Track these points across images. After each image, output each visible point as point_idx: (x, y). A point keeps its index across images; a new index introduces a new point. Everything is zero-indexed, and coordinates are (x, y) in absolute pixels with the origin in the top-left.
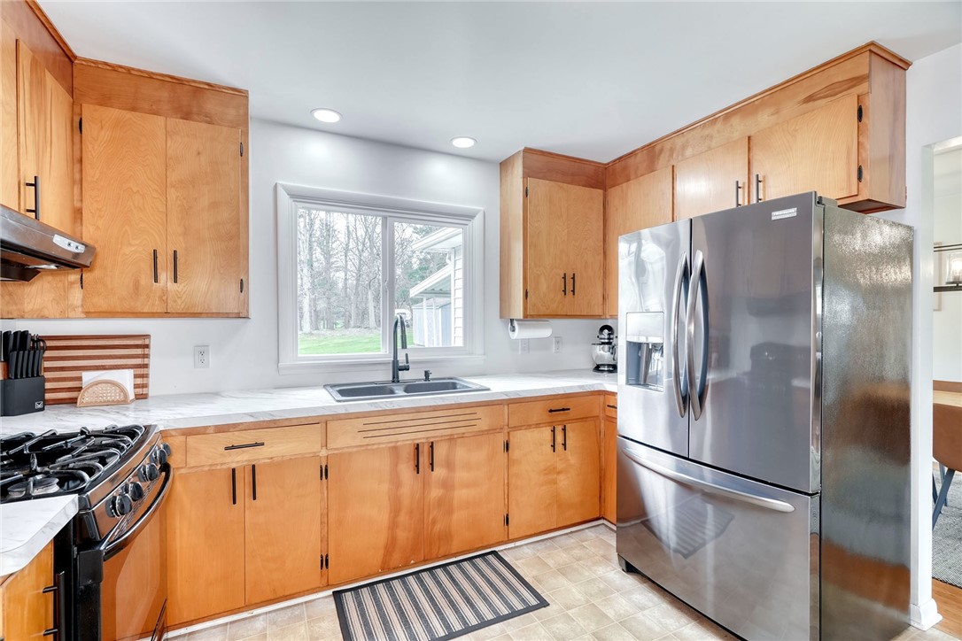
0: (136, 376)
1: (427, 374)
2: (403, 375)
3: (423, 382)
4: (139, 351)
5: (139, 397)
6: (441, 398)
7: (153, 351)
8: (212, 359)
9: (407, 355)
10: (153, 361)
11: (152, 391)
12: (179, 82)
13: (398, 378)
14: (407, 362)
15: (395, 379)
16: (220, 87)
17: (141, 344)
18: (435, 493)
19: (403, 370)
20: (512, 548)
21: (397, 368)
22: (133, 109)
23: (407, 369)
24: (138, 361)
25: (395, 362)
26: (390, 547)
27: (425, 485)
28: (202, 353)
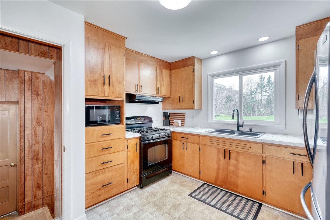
0: (182, 121)
1: (251, 130)
2: (241, 129)
3: (249, 132)
4: (183, 116)
5: (182, 126)
6: (232, 136)
7: (186, 116)
8: (195, 119)
9: (243, 122)
10: (186, 119)
11: (185, 125)
12: (183, 60)
13: (239, 130)
14: (243, 124)
15: (238, 130)
16: (189, 58)
17: (183, 115)
18: (232, 168)
19: (241, 127)
20: (272, 208)
21: (239, 126)
22: (177, 69)
23: (242, 127)
24: (182, 118)
25: (238, 124)
26: (217, 178)
27: (228, 164)
28: (193, 118)
